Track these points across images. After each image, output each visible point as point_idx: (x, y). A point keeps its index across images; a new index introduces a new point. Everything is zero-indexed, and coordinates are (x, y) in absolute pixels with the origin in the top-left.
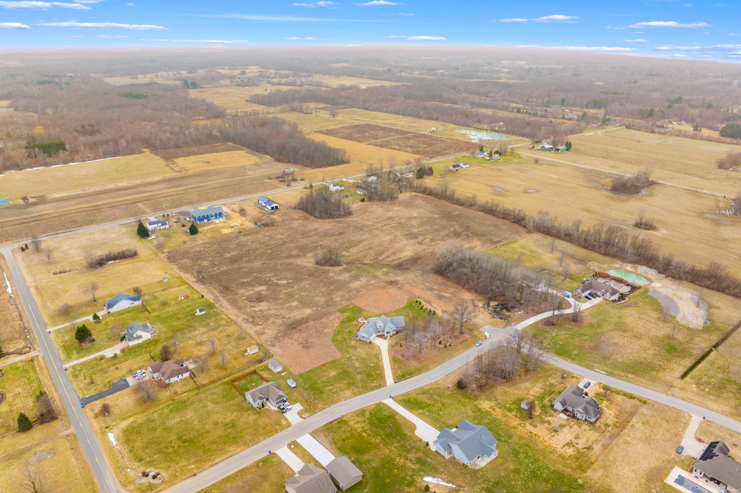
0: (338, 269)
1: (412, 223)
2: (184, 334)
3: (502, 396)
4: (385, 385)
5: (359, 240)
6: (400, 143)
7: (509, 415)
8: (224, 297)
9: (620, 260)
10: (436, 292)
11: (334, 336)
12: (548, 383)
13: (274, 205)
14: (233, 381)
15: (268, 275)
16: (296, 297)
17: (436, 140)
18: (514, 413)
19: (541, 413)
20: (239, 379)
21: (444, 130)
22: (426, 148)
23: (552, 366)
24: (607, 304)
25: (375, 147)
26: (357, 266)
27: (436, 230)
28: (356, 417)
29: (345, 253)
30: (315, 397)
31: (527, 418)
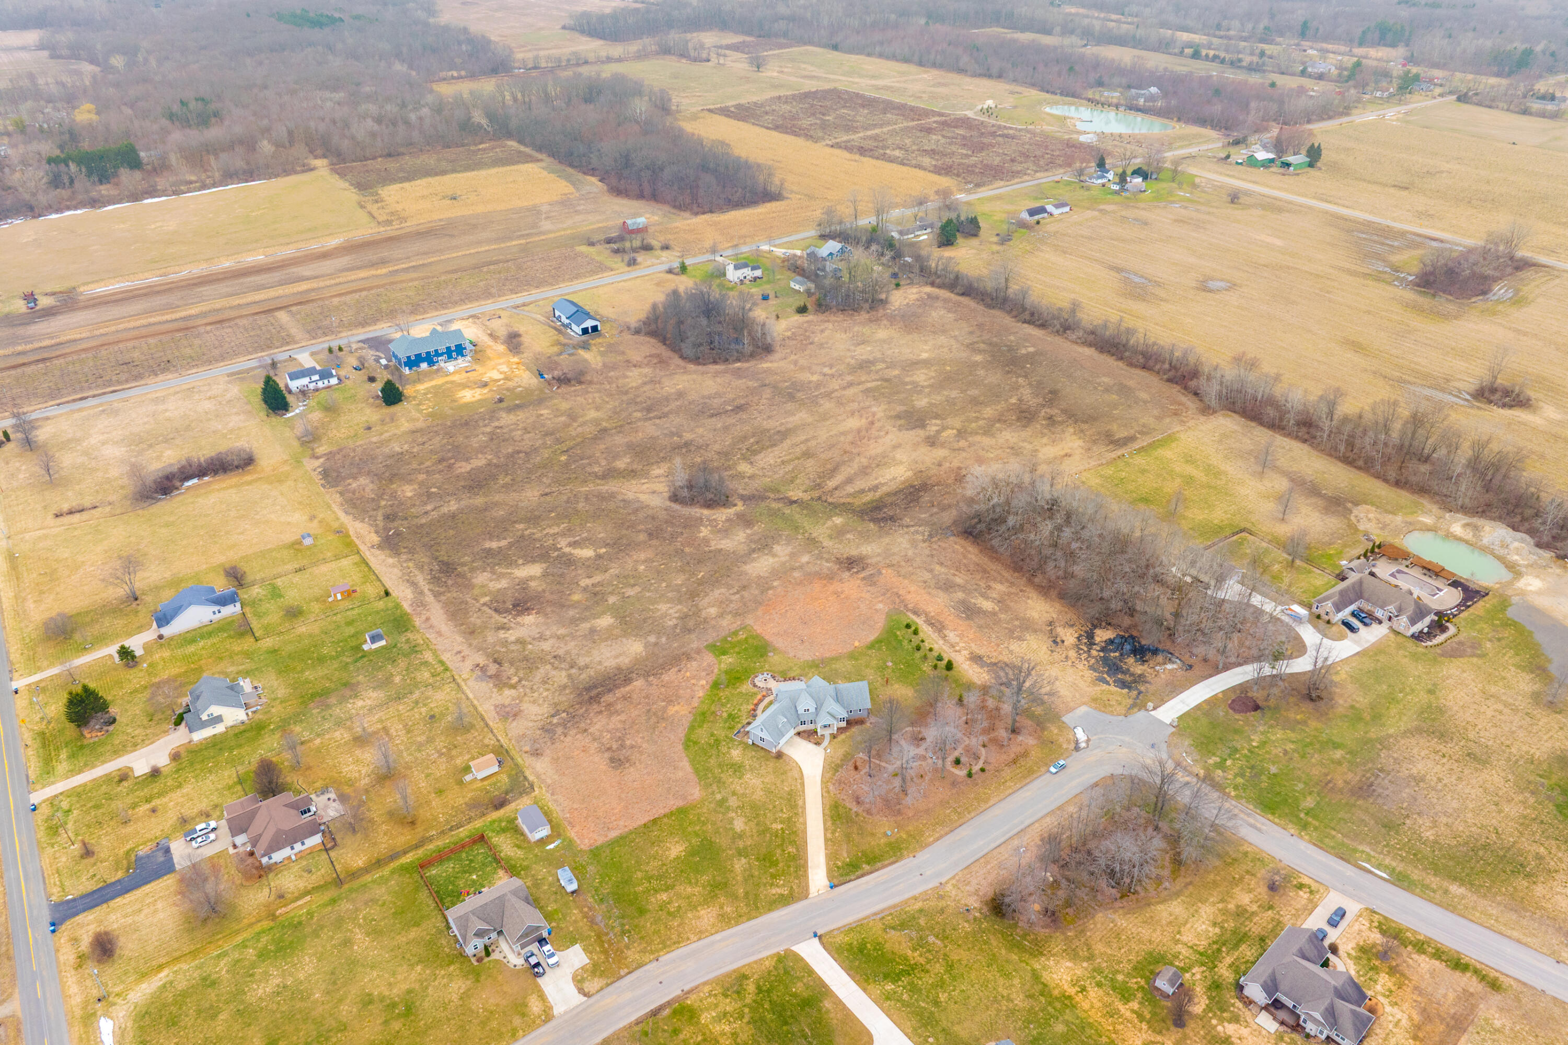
0: (722, 515)
1: (915, 378)
2: (328, 707)
3: (1109, 944)
4: (805, 895)
5: (783, 429)
6: (908, 141)
7: (1122, 1008)
8: (437, 595)
9: (1437, 502)
10: (960, 595)
11: (692, 728)
12: (1231, 906)
13: (589, 324)
14: (424, 865)
15: (552, 531)
16: (612, 600)
17: (993, 134)
18: (1135, 1005)
19: (1209, 1009)
20: (441, 857)
21: (1015, 107)
22: (967, 156)
23: (1246, 848)
24: (1400, 647)
25: (846, 154)
26: (770, 509)
27: (975, 401)
28: (721, 998)
29: (744, 467)
30: (623, 925)
31: (1170, 1023)
